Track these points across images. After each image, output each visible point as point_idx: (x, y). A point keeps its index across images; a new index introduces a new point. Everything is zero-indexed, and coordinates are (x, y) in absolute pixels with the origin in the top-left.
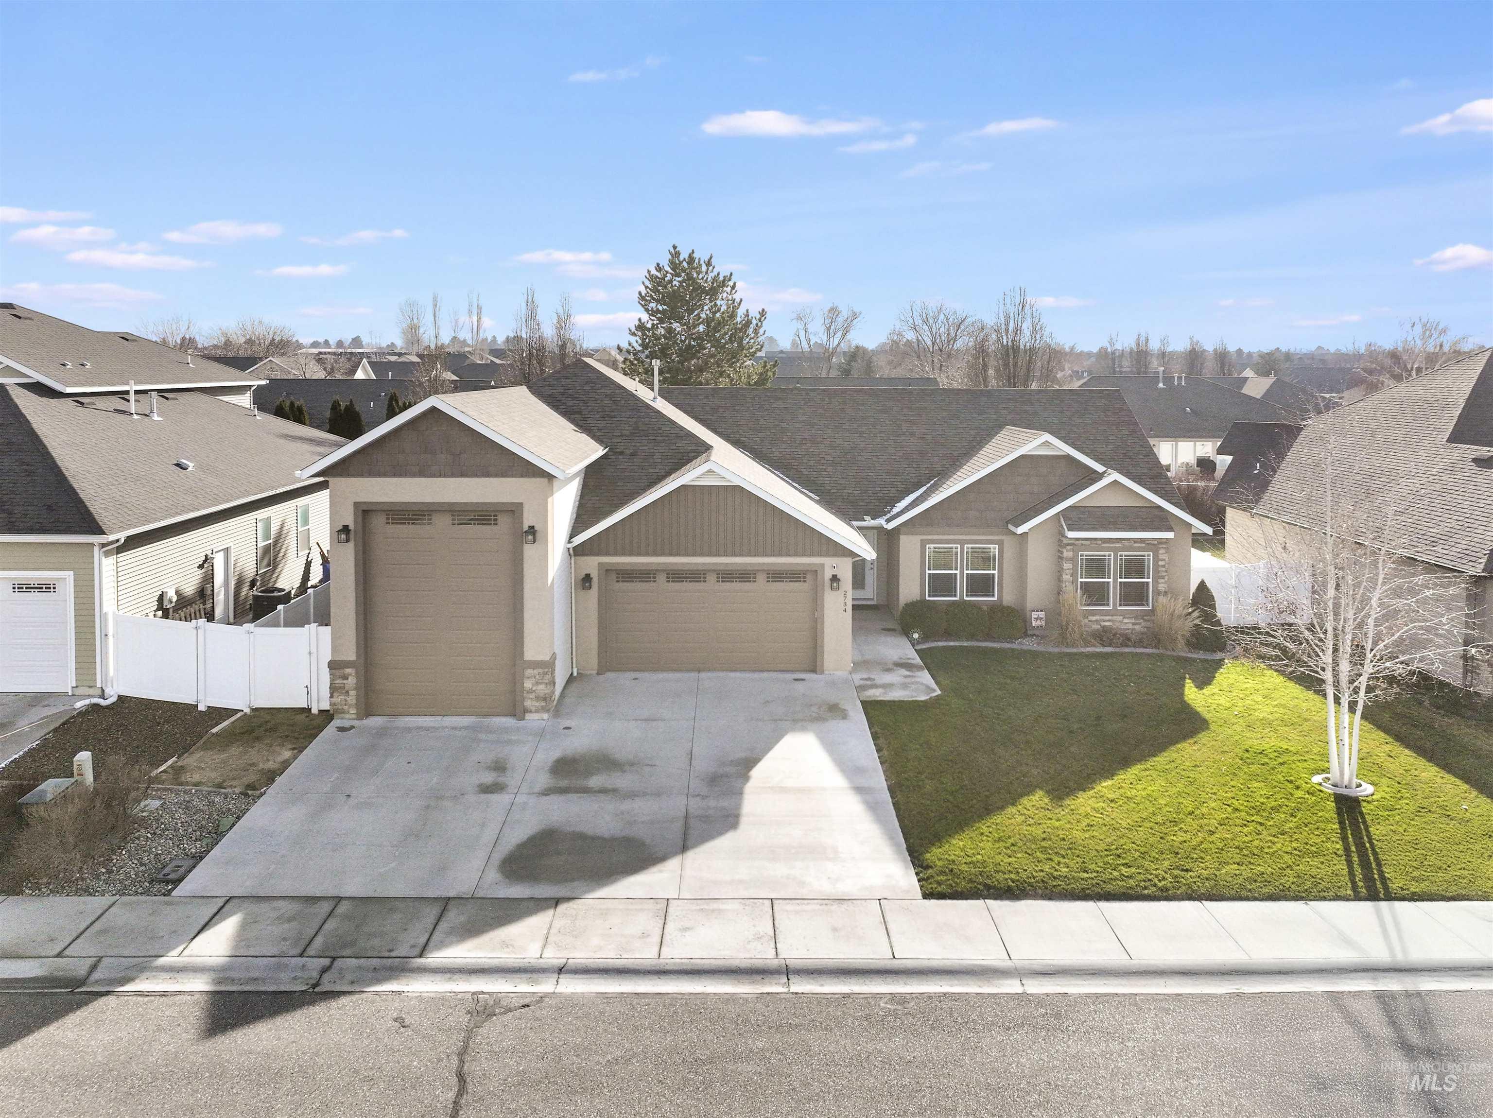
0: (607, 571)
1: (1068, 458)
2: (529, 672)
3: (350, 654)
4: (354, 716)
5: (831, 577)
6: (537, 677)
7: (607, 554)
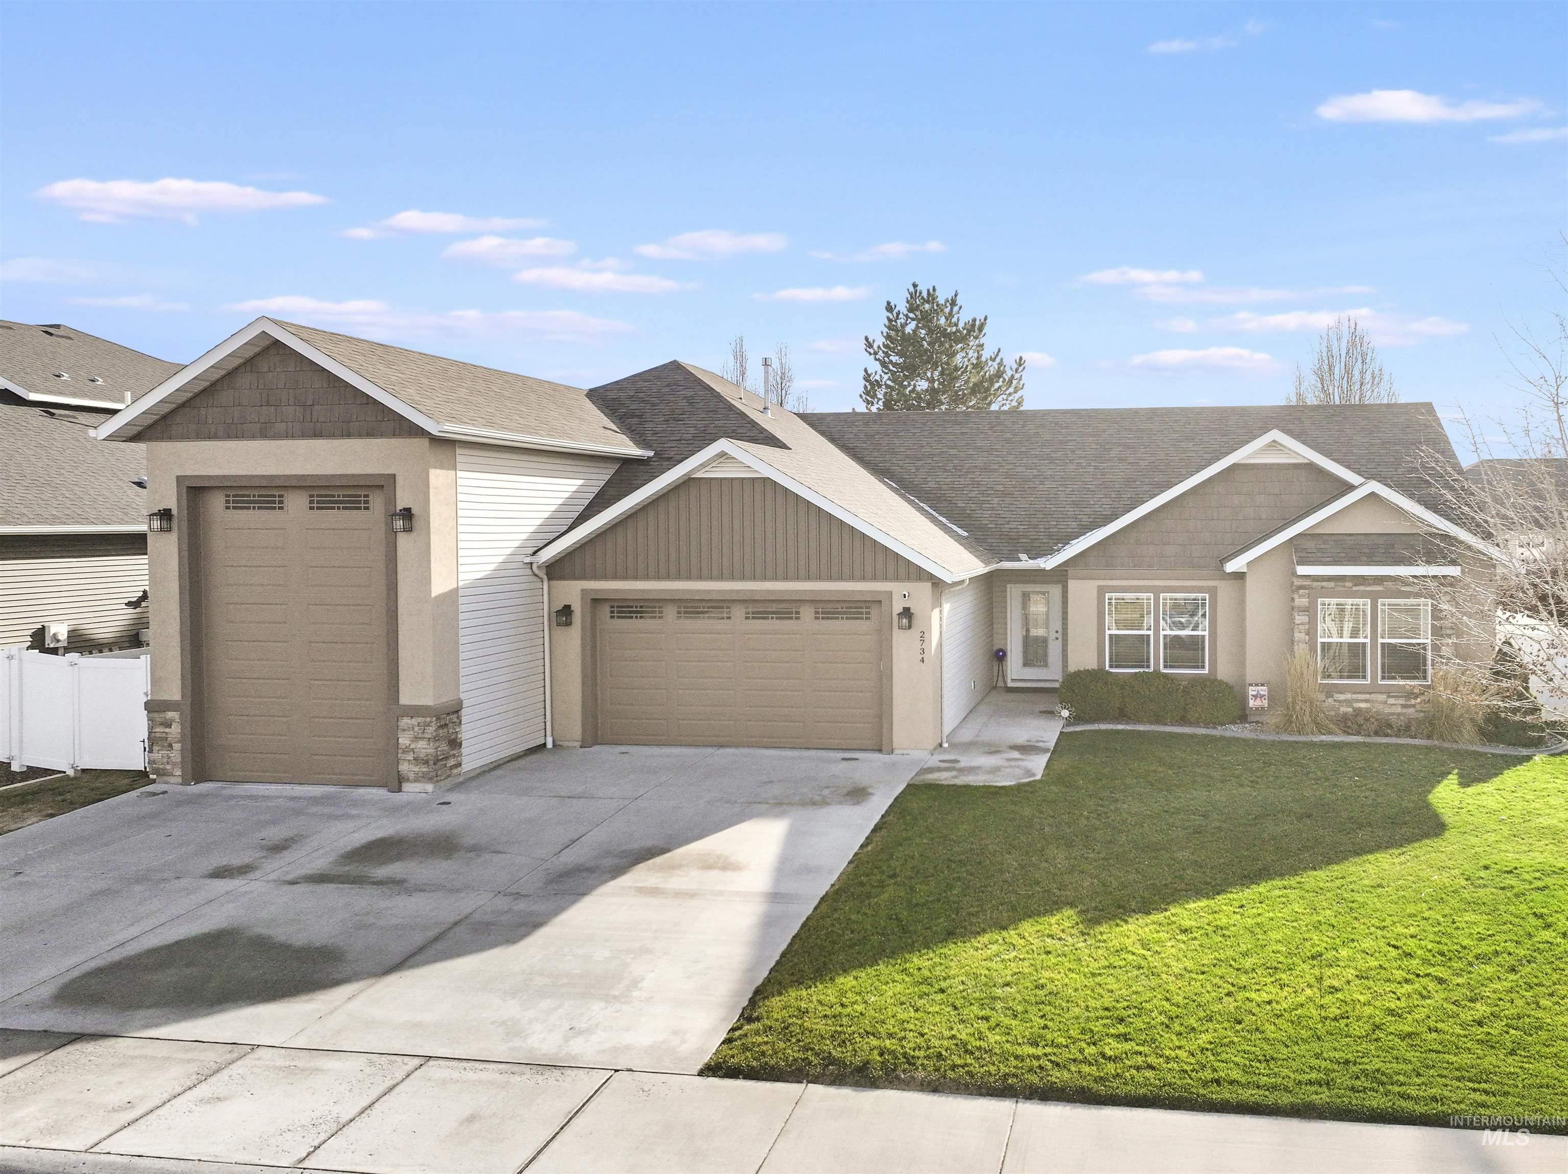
0: (595, 601)
1: (1311, 467)
2: (405, 722)
3: (174, 692)
4: (180, 780)
5: (902, 610)
6: (416, 729)
7: (594, 577)
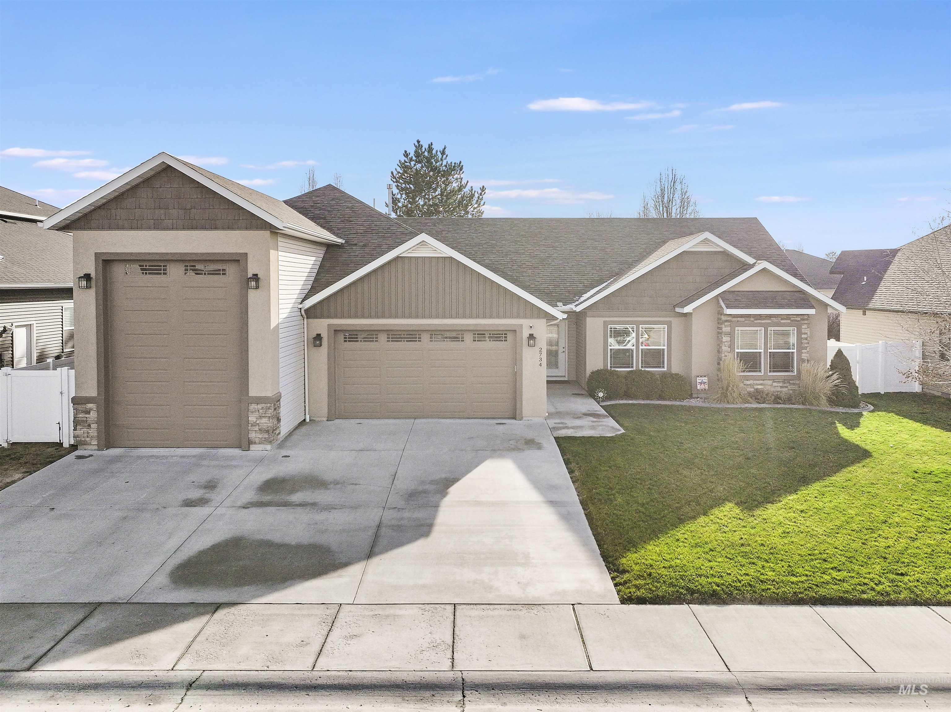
0: (336, 331)
1: (725, 254)
2: (253, 407)
3: (92, 392)
4: (96, 447)
5: (528, 336)
6: (261, 411)
7: (336, 317)
